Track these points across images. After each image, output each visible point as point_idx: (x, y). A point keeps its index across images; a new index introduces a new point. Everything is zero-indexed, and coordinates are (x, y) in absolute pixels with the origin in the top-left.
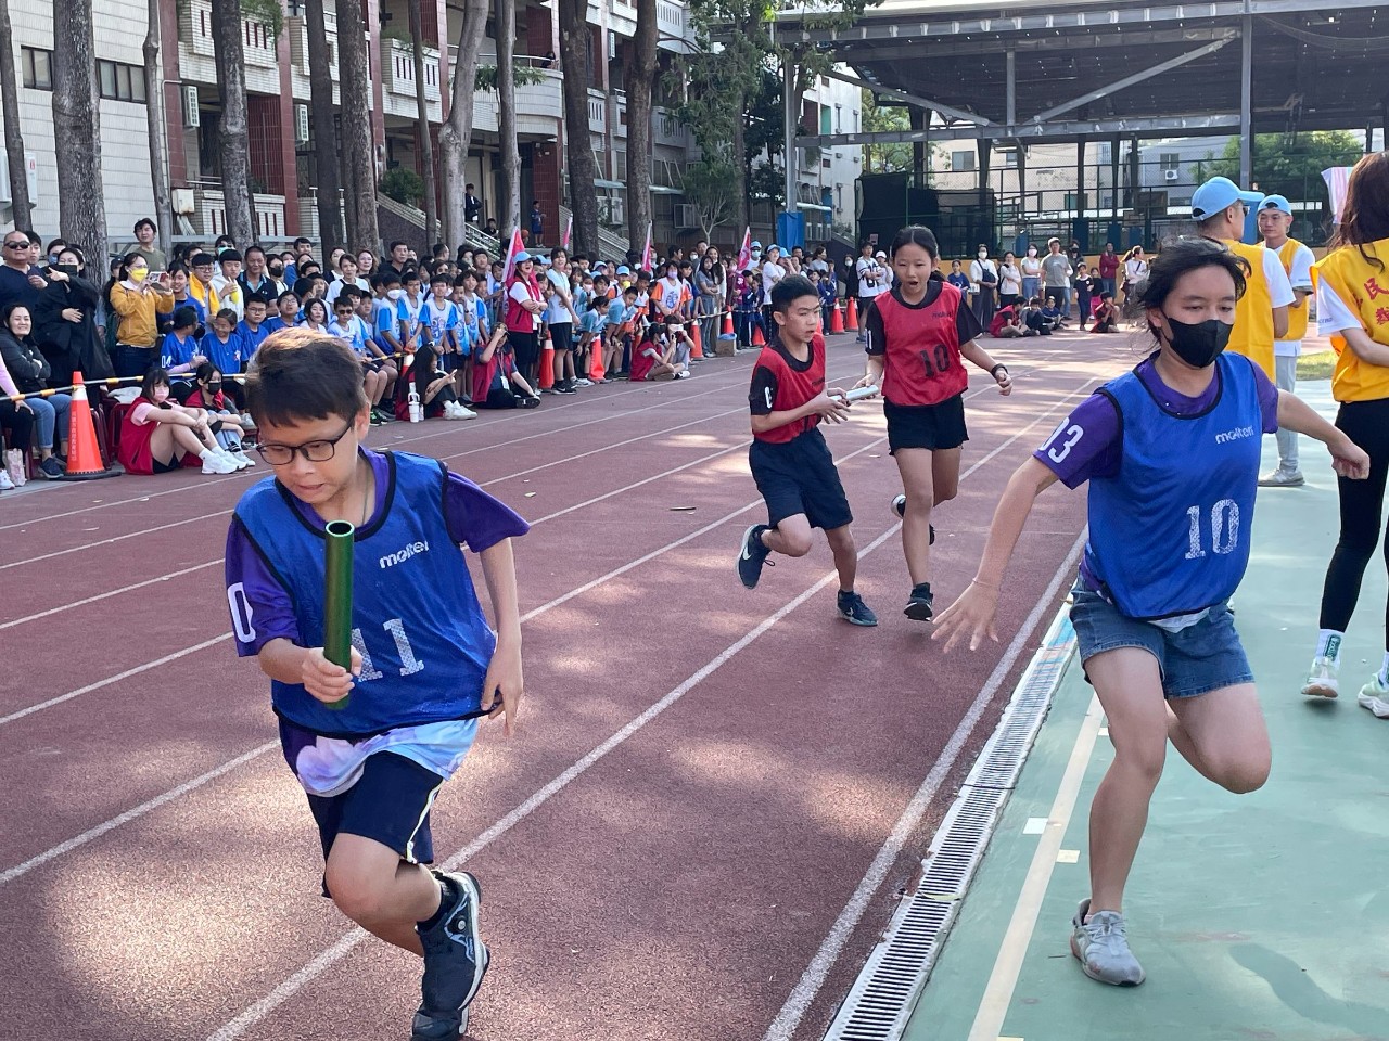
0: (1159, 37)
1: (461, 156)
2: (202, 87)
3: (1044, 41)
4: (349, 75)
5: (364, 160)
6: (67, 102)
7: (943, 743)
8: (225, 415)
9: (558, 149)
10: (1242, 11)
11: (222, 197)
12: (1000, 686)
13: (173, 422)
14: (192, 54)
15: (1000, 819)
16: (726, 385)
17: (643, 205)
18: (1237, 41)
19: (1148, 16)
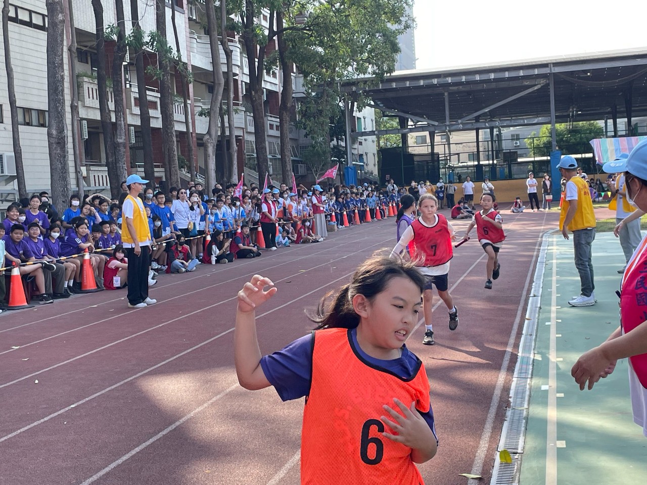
1: (213, 148)
2: (89, 121)
3: (461, 87)
4: (166, 114)
5: (174, 152)
6: (54, 132)
9: (243, 141)
10: (549, 72)
11: (107, 169)
14: (84, 106)
17: (288, 166)
18: (548, 85)
19: (507, 75)
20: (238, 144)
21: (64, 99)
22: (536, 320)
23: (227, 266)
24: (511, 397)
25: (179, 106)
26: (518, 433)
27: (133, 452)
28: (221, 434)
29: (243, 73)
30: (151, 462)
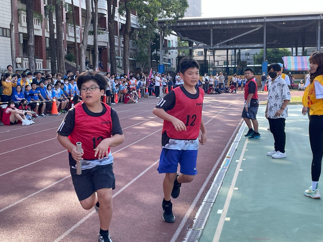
0: (245, 26)
1: (85, 51)
2: (24, 34)
3: (219, 27)
7: (198, 191)
8: (27, 111)
9: (107, 49)
10: (264, 21)
12: (211, 177)
13: (15, 113)
14: (21, 26)
15: (212, 210)
16: (146, 105)
17: (127, 63)
19: (242, 21)
24: (195, 219)
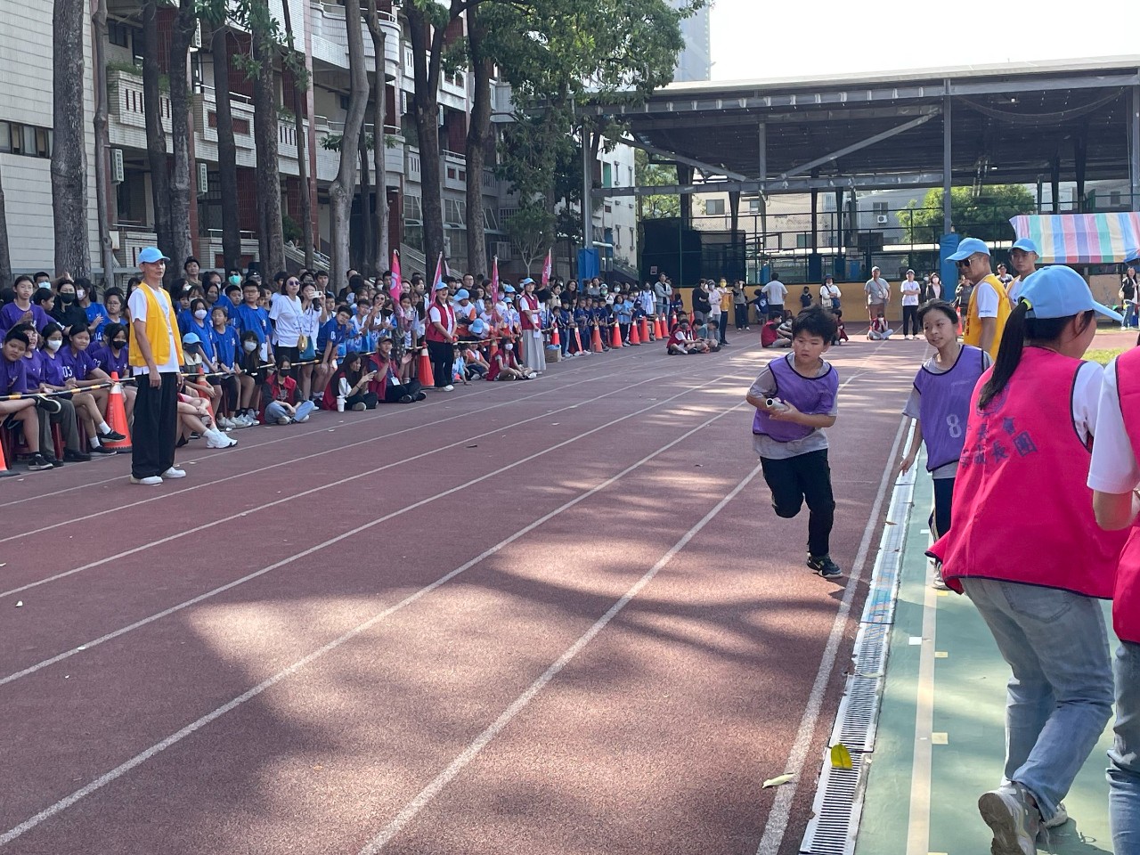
0: (880, 113)
1: (347, 206)
2: (127, 151)
3: (788, 115)
4: (264, 144)
5: (276, 210)
6: (63, 166)
9: (400, 197)
10: (943, 93)
11: (156, 238)
15: (891, 638)
17: (479, 243)
18: (940, 117)
19: (870, 96)
20: (391, 201)
21: (81, 108)
22: (905, 525)
23: (365, 416)
24: (855, 656)
25: (288, 131)
26: (866, 719)
27: (186, 731)
28: (343, 705)
29: (404, 76)
30: (217, 748)
